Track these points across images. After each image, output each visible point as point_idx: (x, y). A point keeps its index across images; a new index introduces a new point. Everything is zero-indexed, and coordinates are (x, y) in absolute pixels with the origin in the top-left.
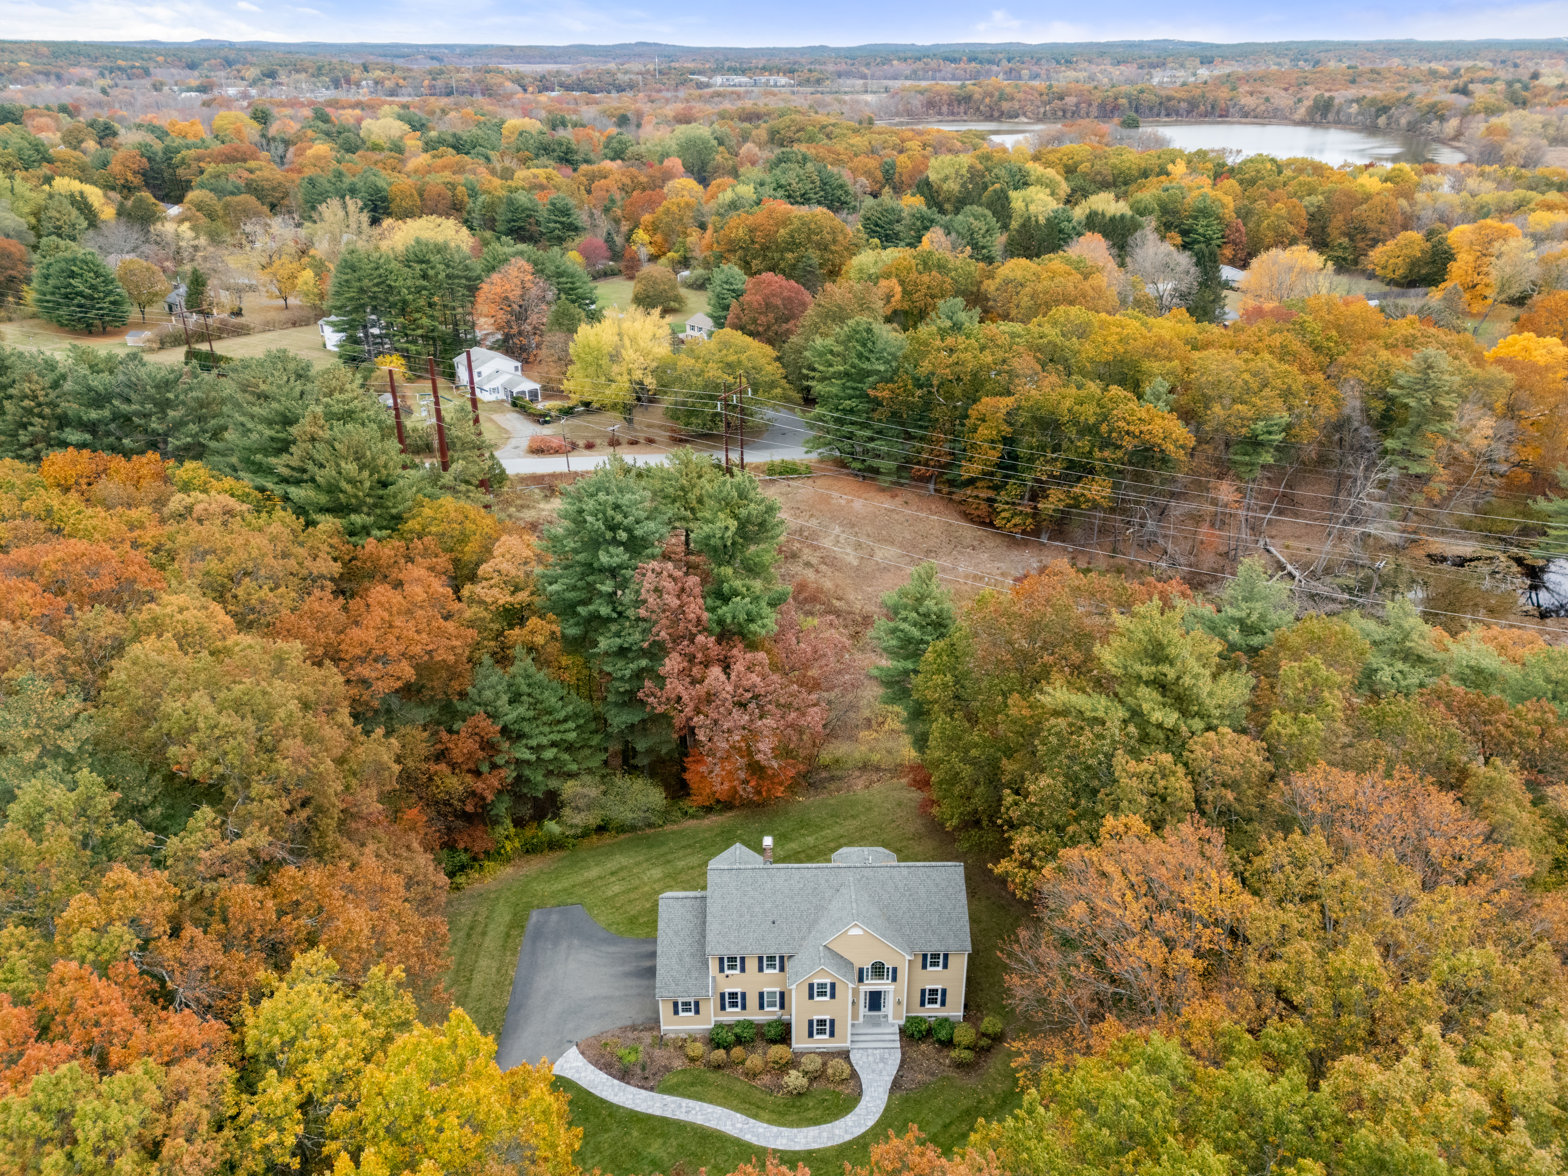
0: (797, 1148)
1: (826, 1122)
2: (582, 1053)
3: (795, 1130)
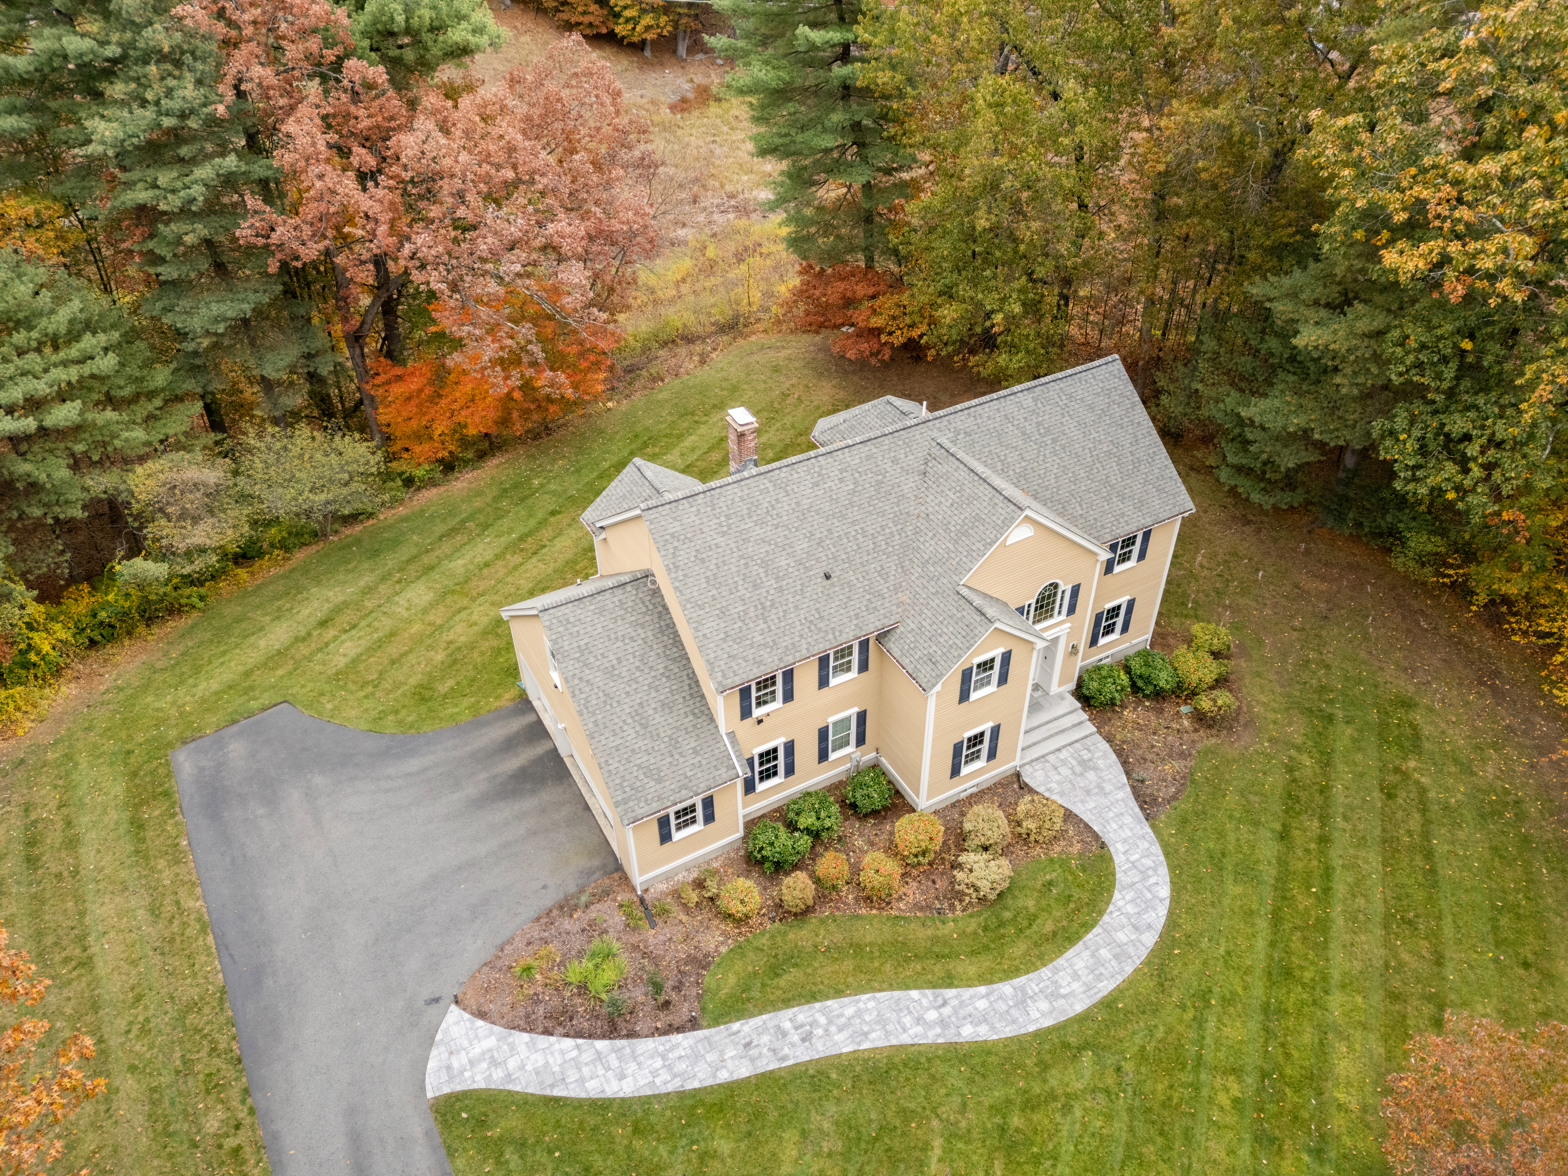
0: (1079, 1008)
1: (1087, 927)
2: (482, 1015)
3: (1045, 972)
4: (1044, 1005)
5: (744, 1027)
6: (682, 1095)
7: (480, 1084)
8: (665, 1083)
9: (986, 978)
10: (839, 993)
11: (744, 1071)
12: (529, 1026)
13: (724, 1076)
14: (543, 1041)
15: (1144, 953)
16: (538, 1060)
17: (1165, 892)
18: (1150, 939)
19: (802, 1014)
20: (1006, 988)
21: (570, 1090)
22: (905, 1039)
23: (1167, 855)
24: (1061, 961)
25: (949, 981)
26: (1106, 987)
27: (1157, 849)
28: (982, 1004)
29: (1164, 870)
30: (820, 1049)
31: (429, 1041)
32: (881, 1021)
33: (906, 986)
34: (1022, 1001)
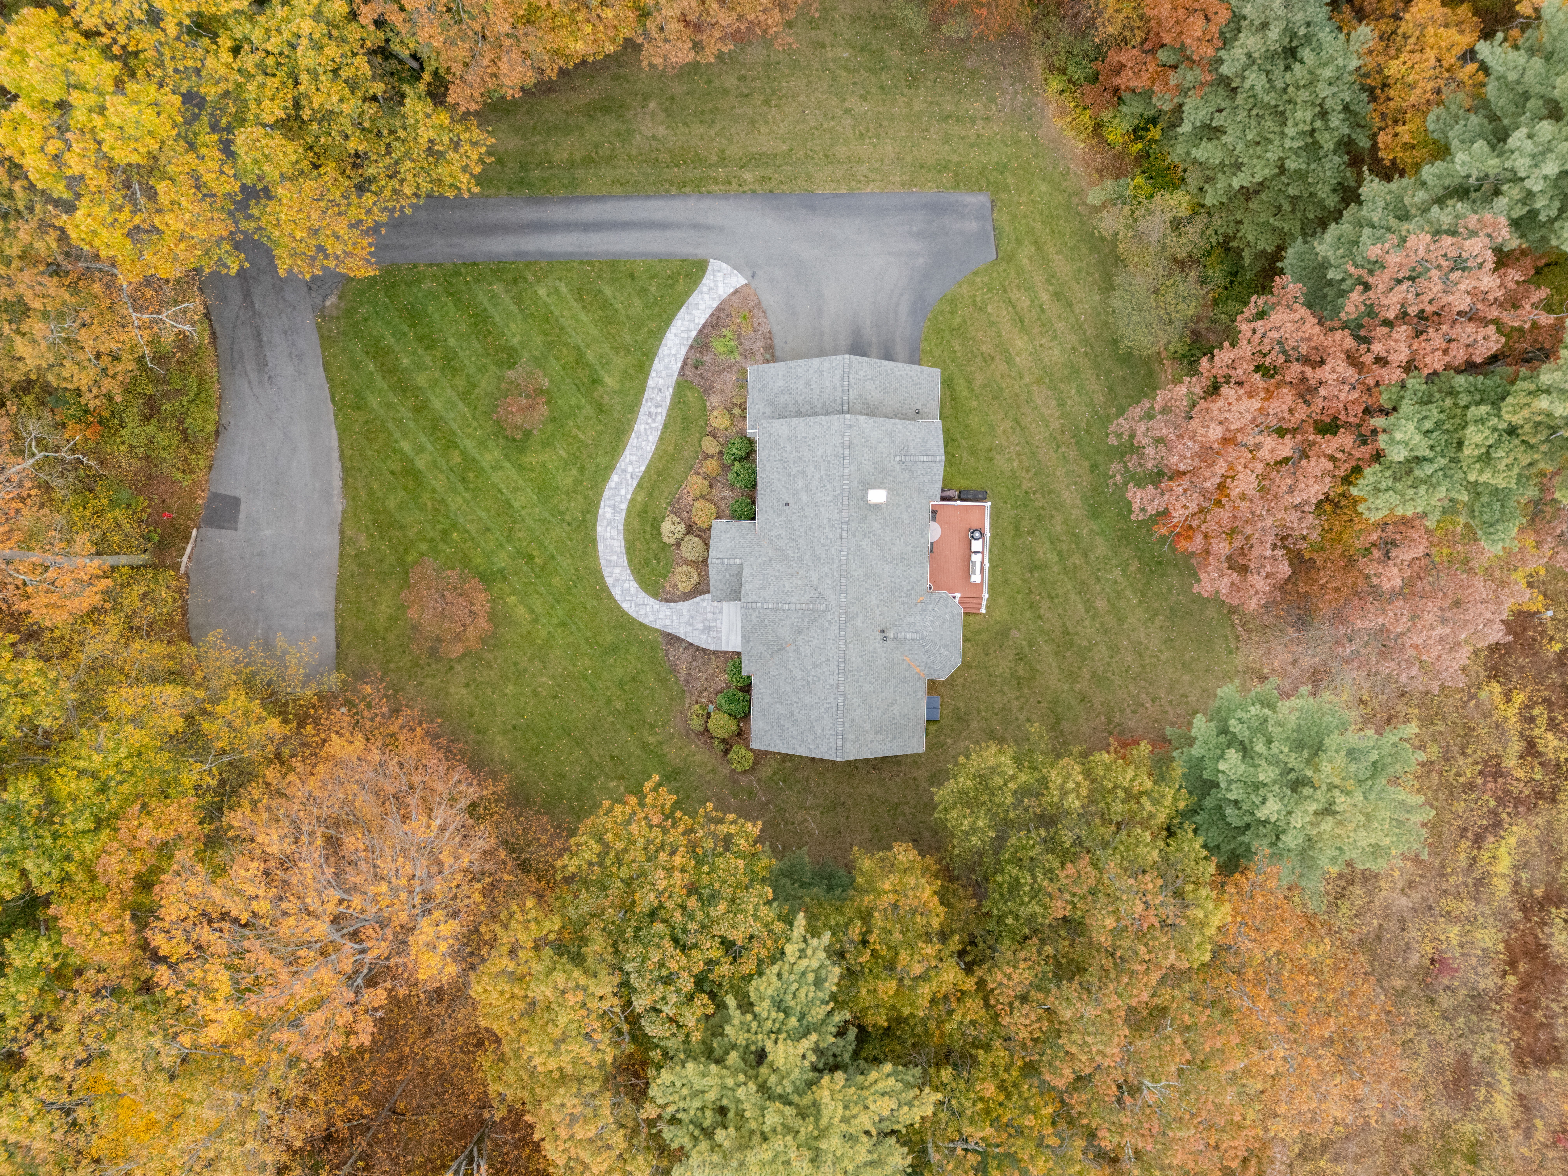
0: (599, 528)
1: (630, 561)
2: (736, 292)
3: (621, 527)
4: (608, 516)
5: (668, 393)
6: (655, 354)
7: (705, 281)
8: (663, 351)
9: (632, 501)
10: (661, 439)
11: (651, 383)
12: (719, 309)
13: (653, 374)
14: (709, 312)
15: (605, 574)
16: (702, 306)
17: (625, 606)
18: (609, 581)
19: (661, 419)
20: (624, 506)
21: (682, 313)
22: (627, 452)
23: (641, 624)
24: (621, 537)
25: (640, 486)
26: (601, 547)
27: (646, 621)
28: (623, 492)
29: (635, 615)
30: (642, 417)
31: (736, 267)
32: (639, 448)
33: (648, 467)
34: (614, 507)
